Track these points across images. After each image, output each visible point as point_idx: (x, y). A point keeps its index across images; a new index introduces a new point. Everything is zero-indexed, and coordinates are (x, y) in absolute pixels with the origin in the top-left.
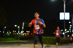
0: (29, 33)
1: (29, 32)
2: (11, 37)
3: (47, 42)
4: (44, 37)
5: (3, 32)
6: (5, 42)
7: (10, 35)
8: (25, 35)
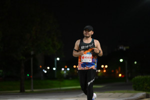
0: (106, 69)
1: (106, 66)
2: (71, 78)
3: (148, 87)
4: (140, 76)
5: (54, 69)
6: (59, 88)
7: (67, 74)
8: (99, 74)
